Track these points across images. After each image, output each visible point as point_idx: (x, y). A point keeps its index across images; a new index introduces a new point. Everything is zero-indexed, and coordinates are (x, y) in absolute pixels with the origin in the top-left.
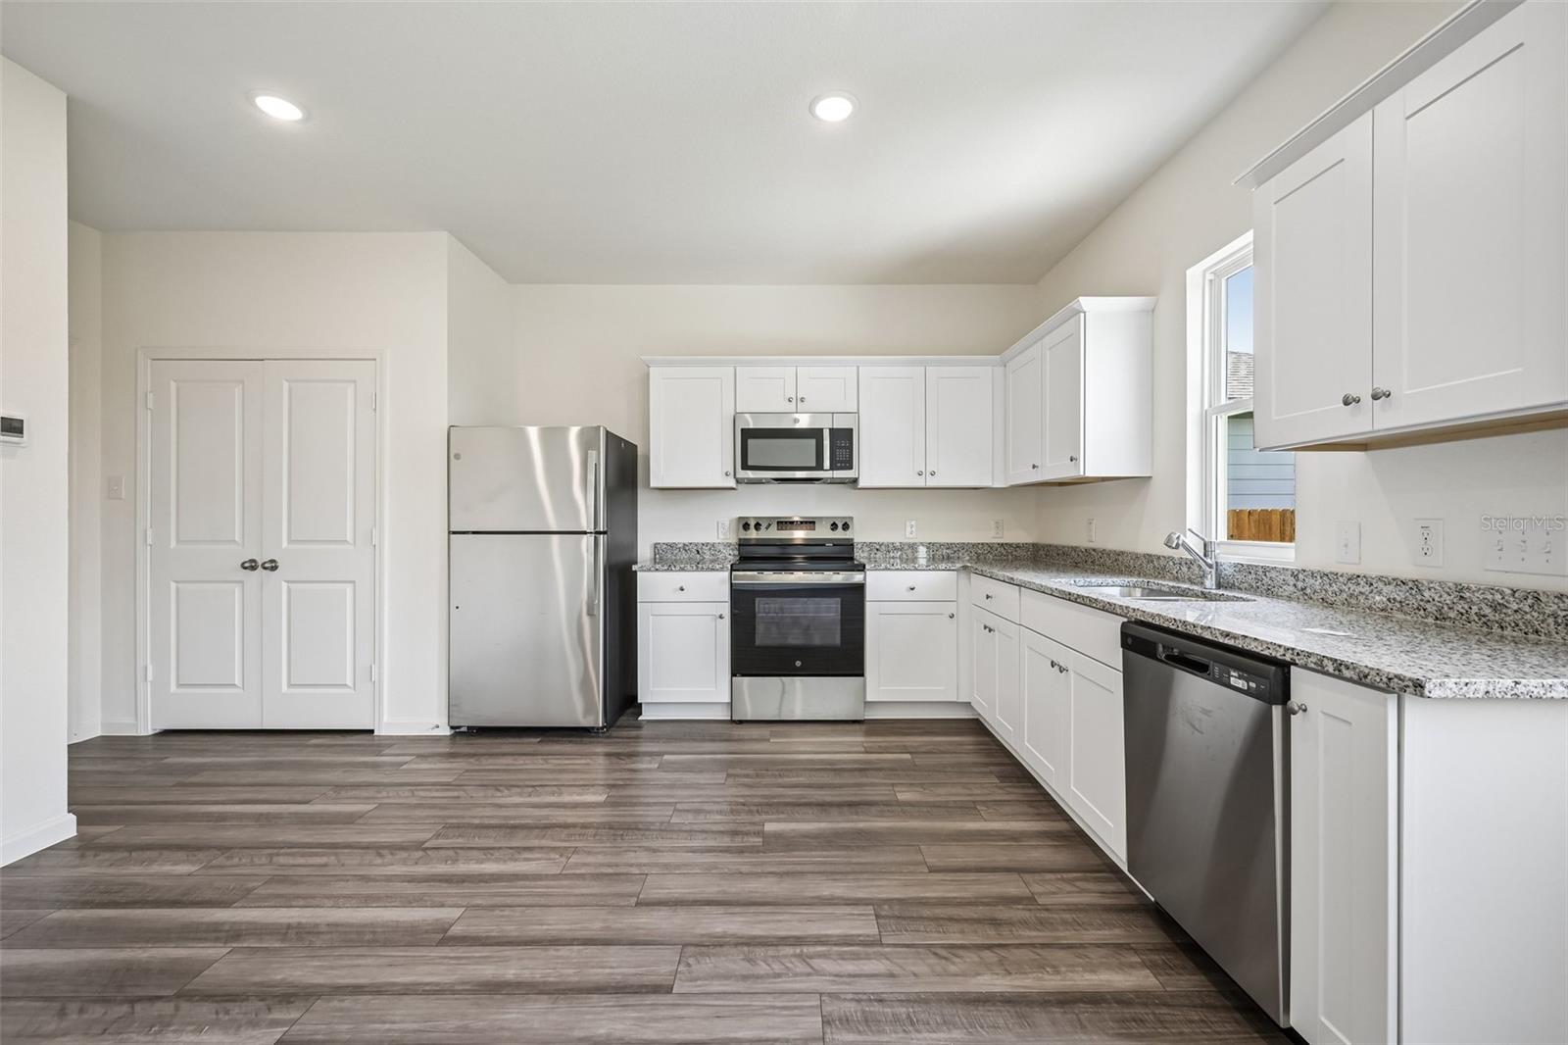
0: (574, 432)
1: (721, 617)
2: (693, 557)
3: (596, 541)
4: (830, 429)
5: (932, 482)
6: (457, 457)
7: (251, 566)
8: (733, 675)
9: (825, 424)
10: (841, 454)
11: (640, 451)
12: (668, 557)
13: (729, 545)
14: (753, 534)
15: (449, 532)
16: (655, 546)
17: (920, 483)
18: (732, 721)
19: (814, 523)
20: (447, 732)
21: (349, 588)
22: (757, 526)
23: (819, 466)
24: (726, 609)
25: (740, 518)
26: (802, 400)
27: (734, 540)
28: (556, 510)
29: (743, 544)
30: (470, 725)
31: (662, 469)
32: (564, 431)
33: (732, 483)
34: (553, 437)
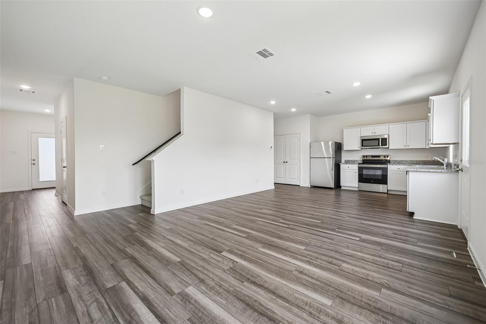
0: (330, 143)
1: (356, 172)
2: (353, 162)
3: (333, 159)
4: (381, 138)
5: (408, 148)
6: (311, 147)
7: (284, 162)
8: (359, 182)
9: (380, 138)
10: (384, 143)
11: (342, 144)
12: (347, 162)
13: (360, 160)
14: (365, 158)
15: (310, 158)
16: (345, 160)
17: (405, 148)
18: (359, 190)
19: (380, 156)
20: (310, 186)
21: (296, 165)
22: (367, 157)
23: (379, 145)
24: (357, 171)
25: (363, 155)
26: (375, 133)
27: (362, 160)
28: (326, 154)
29: (363, 160)
30: (313, 185)
31: (345, 147)
32: (328, 142)
33: (360, 149)
34: (326, 144)
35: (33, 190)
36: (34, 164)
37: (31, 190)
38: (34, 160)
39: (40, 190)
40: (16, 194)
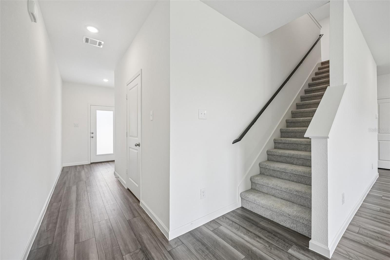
35: (91, 163)
36: (92, 137)
37: (89, 164)
38: (92, 133)
39: (97, 165)
40: (78, 167)
